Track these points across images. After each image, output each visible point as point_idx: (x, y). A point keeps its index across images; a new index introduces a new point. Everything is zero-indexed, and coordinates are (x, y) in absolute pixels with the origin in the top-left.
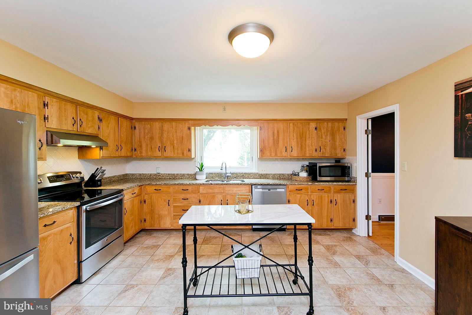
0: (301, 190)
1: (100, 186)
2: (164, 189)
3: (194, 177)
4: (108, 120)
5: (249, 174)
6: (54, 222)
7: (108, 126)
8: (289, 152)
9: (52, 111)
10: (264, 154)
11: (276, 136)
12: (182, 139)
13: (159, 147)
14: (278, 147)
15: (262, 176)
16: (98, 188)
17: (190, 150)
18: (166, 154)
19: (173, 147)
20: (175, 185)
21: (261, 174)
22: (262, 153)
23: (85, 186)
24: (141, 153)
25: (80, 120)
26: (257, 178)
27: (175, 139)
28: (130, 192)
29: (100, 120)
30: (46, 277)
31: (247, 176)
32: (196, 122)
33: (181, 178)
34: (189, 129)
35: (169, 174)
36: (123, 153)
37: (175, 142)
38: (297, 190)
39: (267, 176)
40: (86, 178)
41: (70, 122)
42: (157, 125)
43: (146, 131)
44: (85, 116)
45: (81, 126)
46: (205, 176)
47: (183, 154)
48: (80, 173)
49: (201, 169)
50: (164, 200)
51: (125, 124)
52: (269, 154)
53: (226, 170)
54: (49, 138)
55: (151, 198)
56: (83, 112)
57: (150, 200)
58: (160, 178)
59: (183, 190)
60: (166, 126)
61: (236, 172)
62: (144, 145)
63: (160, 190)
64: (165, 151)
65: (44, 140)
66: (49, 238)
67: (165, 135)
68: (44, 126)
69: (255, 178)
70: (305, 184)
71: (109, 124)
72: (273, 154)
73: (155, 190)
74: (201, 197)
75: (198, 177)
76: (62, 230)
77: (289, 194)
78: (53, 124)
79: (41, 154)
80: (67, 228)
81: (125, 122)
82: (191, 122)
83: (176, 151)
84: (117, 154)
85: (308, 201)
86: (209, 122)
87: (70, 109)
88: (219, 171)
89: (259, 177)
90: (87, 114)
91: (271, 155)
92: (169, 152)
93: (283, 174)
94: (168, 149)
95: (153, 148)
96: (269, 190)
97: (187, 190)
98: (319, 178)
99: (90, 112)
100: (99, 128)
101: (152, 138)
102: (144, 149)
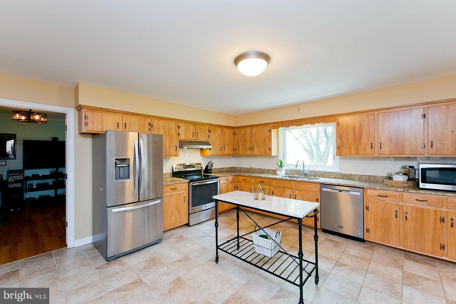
0: (386, 197)
1: (211, 173)
2: (248, 179)
3: (274, 172)
4: (215, 131)
5: (330, 173)
6: (176, 188)
7: (215, 135)
8: (376, 150)
9: (182, 130)
10: (342, 153)
11: (358, 131)
12: (265, 140)
13: (250, 147)
14: (360, 143)
15: (344, 177)
16: (209, 174)
17: (270, 149)
18: (254, 153)
19: (259, 147)
20: (255, 177)
21: (344, 175)
22: (339, 151)
23: (204, 172)
24: (239, 152)
25: (197, 133)
26: (338, 178)
27: (260, 141)
28: (225, 179)
29: (210, 131)
30: (172, 215)
31: (327, 175)
32: (276, 125)
33: (267, 173)
34: (270, 131)
35: (259, 169)
36: (226, 152)
37: (260, 143)
38: (379, 196)
39: (353, 177)
40: (204, 168)
41: (191, 134)
42: (248, 130)
43: (242, 136)
44: (200, 130)
45: (197, 136)
46: (284, 172)
47: (265, 152)
48: (200, 164)
49: (281, 166)
50: (249, 188)
51: (228, 132)
52: (348, 152)
53: (304, 168)
54: (181, 145)
55: (241, 185)
56: (199, 128)
57: (240, 187)
58: (253, 172)
59: (261, 182)
60: (254, 130)
61: (314, 171)
62: (240, 146)
63: (246, 180)
64: (253, 150)
65: (178, 146)
66: (173, 196)
67: (253, 138)
68: (178, 138)
69: (336, 178)
70: (393, 190)
71: (216, 133)
72: (354, 152)
73: (243, 179)
74: (274, 190)
75: (278, 172)
76: (180, 193)
77: (368, 200)
78: (182, 137)
79: (176, 153)
80: (183, 193)
81: (228, 131)
82: (271, 125)
83: (260, 150)
84: (221, 153)
85: (398, 213)
86: (285, 124)
87: (191, 128)
88: (294, 168)
89: (341, 177)
90: (201, 129)
91: (351, 153)
92: (256, 151)
93: (374, 176)
94: (255, 149)
95: (245, 148)
96: (339, 191)
97: (264, 182)
98: (422, 185)
99: (203, 127)
100: (209, 136)
101: (245, 141)
102: (241, 149)
